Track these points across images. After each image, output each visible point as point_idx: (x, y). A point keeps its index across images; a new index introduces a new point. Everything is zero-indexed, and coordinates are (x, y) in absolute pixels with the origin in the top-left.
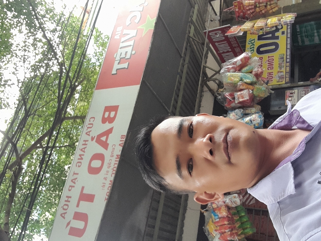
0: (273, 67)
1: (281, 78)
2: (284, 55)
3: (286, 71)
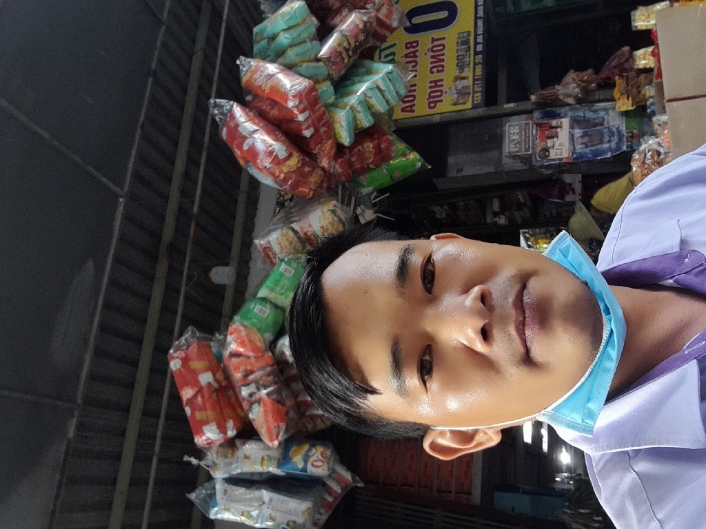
0: (443, 66)
1: (463, 93)
2: (469, 35)
3: (474, 76)
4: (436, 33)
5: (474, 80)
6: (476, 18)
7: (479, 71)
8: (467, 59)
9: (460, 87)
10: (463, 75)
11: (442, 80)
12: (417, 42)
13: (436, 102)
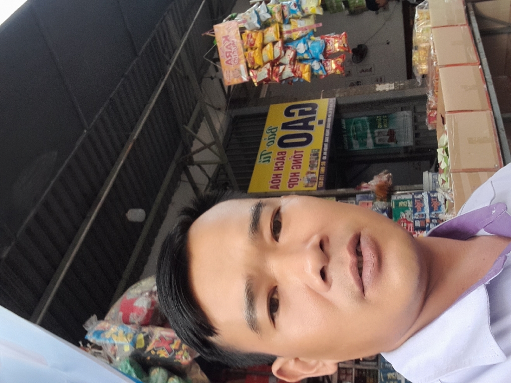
0: (300, 166)
1: (312, 181)
2: (319, 150)
3: (320, 172)
4: (298, 149)
5: (320, 174)
6: (324, 142)
7: (323, 170)
8: (316, 163)
9: (310, 177)
10: (312, 171)
11: (299, 173)
12: (285, 152)
13: (293, 185)
